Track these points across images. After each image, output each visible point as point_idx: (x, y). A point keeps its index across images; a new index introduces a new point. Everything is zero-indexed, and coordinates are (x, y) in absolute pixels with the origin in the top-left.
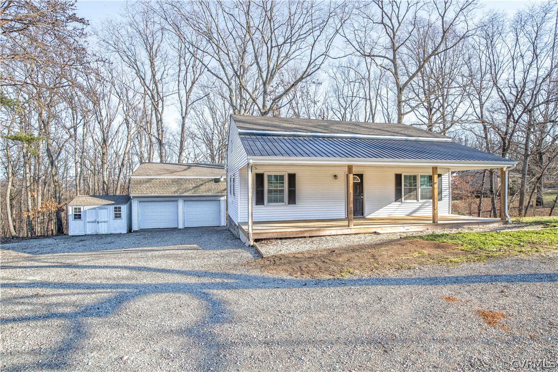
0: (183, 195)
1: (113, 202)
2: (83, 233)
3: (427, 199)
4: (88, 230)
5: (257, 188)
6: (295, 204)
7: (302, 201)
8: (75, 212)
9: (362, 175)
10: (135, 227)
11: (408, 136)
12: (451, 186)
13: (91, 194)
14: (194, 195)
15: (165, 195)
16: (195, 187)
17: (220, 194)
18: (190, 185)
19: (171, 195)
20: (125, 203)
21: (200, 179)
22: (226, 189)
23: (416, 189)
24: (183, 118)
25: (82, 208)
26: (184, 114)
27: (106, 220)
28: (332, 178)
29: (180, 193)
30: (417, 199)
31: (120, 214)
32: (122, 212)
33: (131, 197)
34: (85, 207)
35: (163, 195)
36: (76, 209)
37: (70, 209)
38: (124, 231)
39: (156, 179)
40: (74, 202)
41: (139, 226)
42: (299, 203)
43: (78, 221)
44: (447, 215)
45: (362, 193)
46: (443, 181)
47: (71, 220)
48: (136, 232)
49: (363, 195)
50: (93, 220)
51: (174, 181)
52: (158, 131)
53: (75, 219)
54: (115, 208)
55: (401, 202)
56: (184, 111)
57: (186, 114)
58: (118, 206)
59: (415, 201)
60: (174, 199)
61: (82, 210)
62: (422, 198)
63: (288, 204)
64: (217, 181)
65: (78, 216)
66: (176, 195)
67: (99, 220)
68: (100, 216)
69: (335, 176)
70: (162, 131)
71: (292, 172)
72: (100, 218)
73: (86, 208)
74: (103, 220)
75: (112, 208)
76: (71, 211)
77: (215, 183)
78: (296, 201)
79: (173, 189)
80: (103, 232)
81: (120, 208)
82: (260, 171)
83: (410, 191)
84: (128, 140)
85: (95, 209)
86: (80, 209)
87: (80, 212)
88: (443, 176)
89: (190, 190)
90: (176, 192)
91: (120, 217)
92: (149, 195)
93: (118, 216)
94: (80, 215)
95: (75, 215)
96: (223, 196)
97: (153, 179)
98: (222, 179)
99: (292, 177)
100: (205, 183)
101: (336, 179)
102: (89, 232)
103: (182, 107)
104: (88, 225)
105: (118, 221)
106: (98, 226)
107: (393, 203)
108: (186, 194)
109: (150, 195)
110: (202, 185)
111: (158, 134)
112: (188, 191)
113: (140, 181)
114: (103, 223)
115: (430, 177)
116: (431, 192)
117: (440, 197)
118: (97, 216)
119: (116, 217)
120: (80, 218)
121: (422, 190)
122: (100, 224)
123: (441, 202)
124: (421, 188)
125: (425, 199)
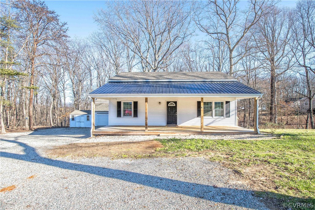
1: (87, 113)
2: (75, 127)
3: (220, 116)
4: (77, 125)
5: (117, 109)
6: (137, 117)
8: (72, 117)
9: (176, 102)
11: (205, 79)
12: (236, 108)
13: (80, 110)
23: (212, 110)
25: (75, 116)
27: (84, 121)
28: (158, 104)
30: (212, 116)
31: (89, 119)
36: (72, 116)
37: (70, 116)
39: (104, 103)
40: (73, 113)
41: (97, 124)
44: (234, 126)
45: (177, 112)
46: (230, 105)
47: (71, 121)
49: (177, 113)
55: (201, 117)
58: (88, 115)
59: (211, 117)
61: (75, 117)
62: (216, 115)
63: (134, 117)
67: (81, 121)
69: (160, 103)
71: (135, 100)
73: (76, 116)
75: (86, 116)
78: (138, 116)
80: (82, 127)
81: (89, 116)
82: (119, 101)
83: (208, 111)
85: (79, 116)
86: (74, 116)
87: (74, 117)
88: (230, 103)
91: (89, 120)
95: (72, 119)
97: (102, 103)
99: (136, 104)
102: (77, 127)
104: (77, 123)
107: (196, 118)
109: (101, 110)
114: (82, 123)
115: (222, 103)
116: (221, 112)
117: (228, 115)
118: (80, 120)
119: (87, 120)
120: (74, 120)
121: (216, 111)
122: (81, 123)
123: (229, 118)
124: (215, 110)
125: (218, 116)
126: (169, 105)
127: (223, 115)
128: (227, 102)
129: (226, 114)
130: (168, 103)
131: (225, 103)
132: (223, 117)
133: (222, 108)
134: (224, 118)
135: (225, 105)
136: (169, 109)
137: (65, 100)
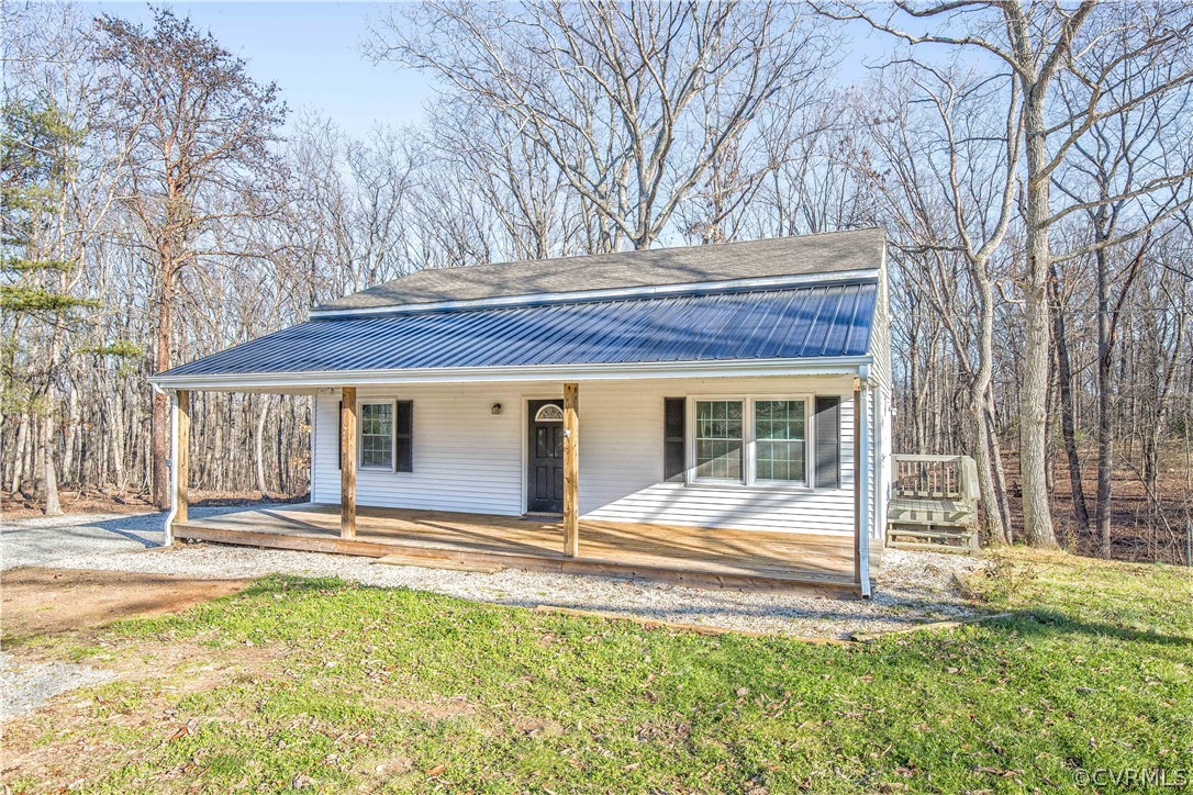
3: (783, 478)
6: (411, 471)
7: (424, 465)
23: (739, 446)
28: (490, 411)
30: (741, 476)
42: (419, 470)
46: (842, 418)
55: (684, 480)
59: (737, 483)
62: (762, 474)
63: (398, 470)
69: (497, 406)
71: (404, 397)
78: (413, 465)
83: (719, 450)
88: (841, 405)
99: (405, 409)
101: (498, 413)
107: (658, 485)
115: (794, 407)
116: (794, 455)
117: (830, 475)
121: (762, 450)
123: (838, 492)
124: (757, 443)
125: (777, 477)
126: (536, 420)
127: (801, 477)
128: (825, 403)
129: (819, 468)
130: (534, 406)
131: (810, 407)
132: (799, 485)
133: (799, 432)
134: (808, 493)
135: (812, 419)
136: (537, 433)
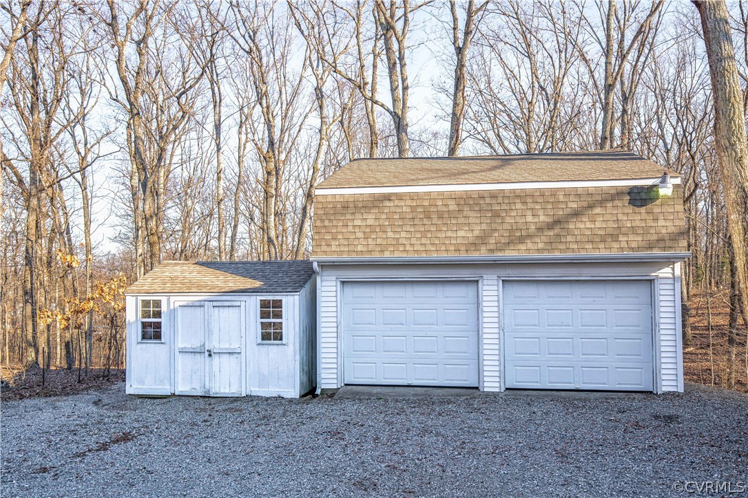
0: (499, 255)
1: (257, 284)
2: (165, 389)
4: (179, 377)
8: (146, 314)
10: (328, 379)
14: (546, 255)
15: (434, 256)
16: (550, 226)
17: (656, 252)
18: (529, 219)
19: (452, 256)
20: (295, 287)
21: (567, 193)
22: (684, 233)
24: (460, 51)
25: (164, 300)
26: (461, 35)
27: (235, 346)
29: (491, 251)
31: (279, 326)
32: (283, 320)
33: (315, 265)
34: (172, 299)
35: (424, 257)
36: (146, 304)
38: (292, 390)
39: (399, 197)
40: (145, 281)
41: (341, 373)
43: (152, 347)
47: (134, 341)
48: (331, 394)
50: (195, 343)
51: (465, 201)
52: (393, 90)
53: (144, 337)
54: (264, 304)
56: (462, 25)
57: (467, 33)
58: (270, 297)
60: (465, 274)
61: (164, 308)
64: (641, 197)
65: (152, 332)
66: (475, 255)
67: (214, 345)
68: (216, 330)
70: (405, 88)
72: (215, 337)
73: (176, 301)
74: (225, 346)
75: (254, 302)
76: (133, 314)
77: (630, 209)
79: (461, 233)
80: (227, 391)
81: (278, 304)
84: (321, 139)
85: (200, 305)
86: (158, 304)
87: (158, 314)
89: (529, 236)
90: (475, 245)
91: (279, 337)
92: (376, 256)
93: (272, 334)
94: (158, 325)
95: (144, 325)
96: (670, 261)
97: (388, 197)
98: (666, 191)
100: (591, 207)
102: (182, 388)
103: (455, 20)
104: (182, 362)
105: (273, 350)
106: (211, 366)
108: (510, 254)
110: (576, 214)
111: (394, 101)
112: (521, 240)
113: (345, 207)
114: (225, 357)
118: (208, 331)
119: (265, 337)
120: (158, 336)
122: (216, 358)
137: (87, 232)
